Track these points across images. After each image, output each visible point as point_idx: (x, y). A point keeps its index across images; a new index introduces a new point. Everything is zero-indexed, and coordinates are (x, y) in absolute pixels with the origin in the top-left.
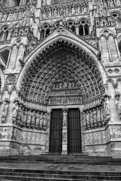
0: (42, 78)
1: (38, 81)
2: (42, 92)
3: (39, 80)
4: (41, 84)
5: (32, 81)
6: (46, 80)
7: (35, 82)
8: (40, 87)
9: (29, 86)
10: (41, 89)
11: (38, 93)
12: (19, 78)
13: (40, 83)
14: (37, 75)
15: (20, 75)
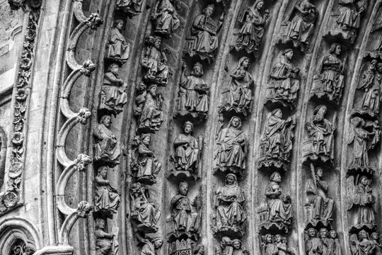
0: (296, 49)
1: (263, 93)
2: (345, 191)
3: (260, 77)
4: (302, 116)
5: (200, 120)
6: (345, 46)
7: (237, 115)
8: (304, 148)
9: (186, 178)
10: (323, 165)
11: (305, 215)
12: (33, 138)
13: (286, 107)
14: (230, 38)
15: (36, 100)
